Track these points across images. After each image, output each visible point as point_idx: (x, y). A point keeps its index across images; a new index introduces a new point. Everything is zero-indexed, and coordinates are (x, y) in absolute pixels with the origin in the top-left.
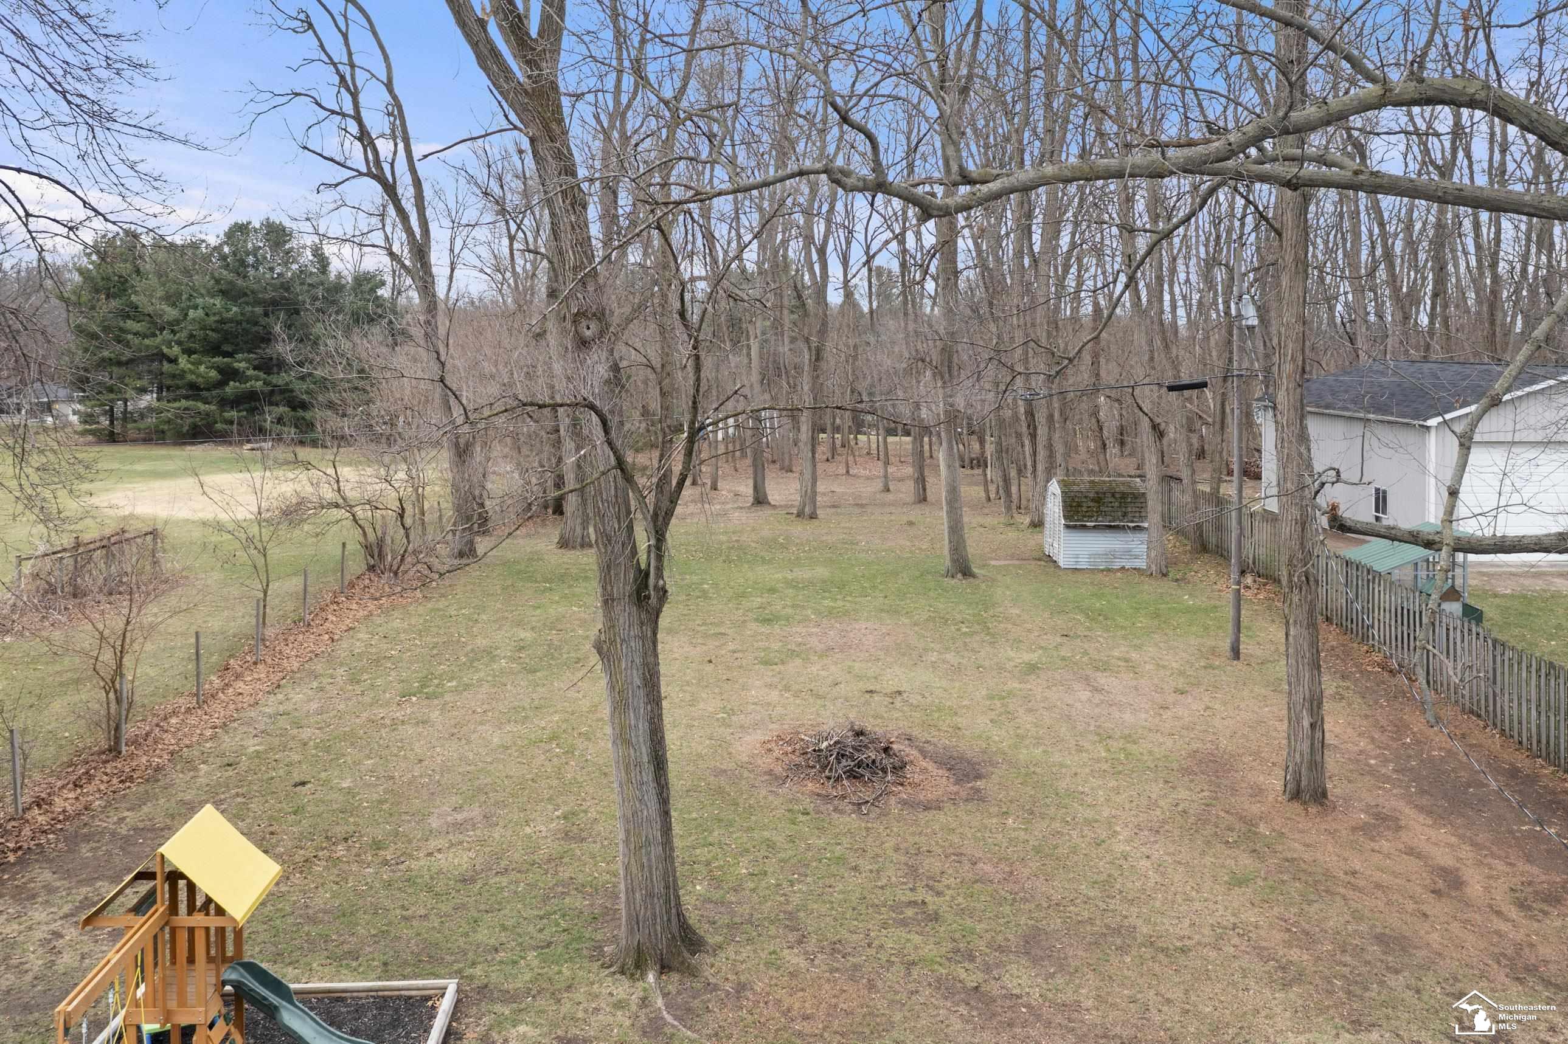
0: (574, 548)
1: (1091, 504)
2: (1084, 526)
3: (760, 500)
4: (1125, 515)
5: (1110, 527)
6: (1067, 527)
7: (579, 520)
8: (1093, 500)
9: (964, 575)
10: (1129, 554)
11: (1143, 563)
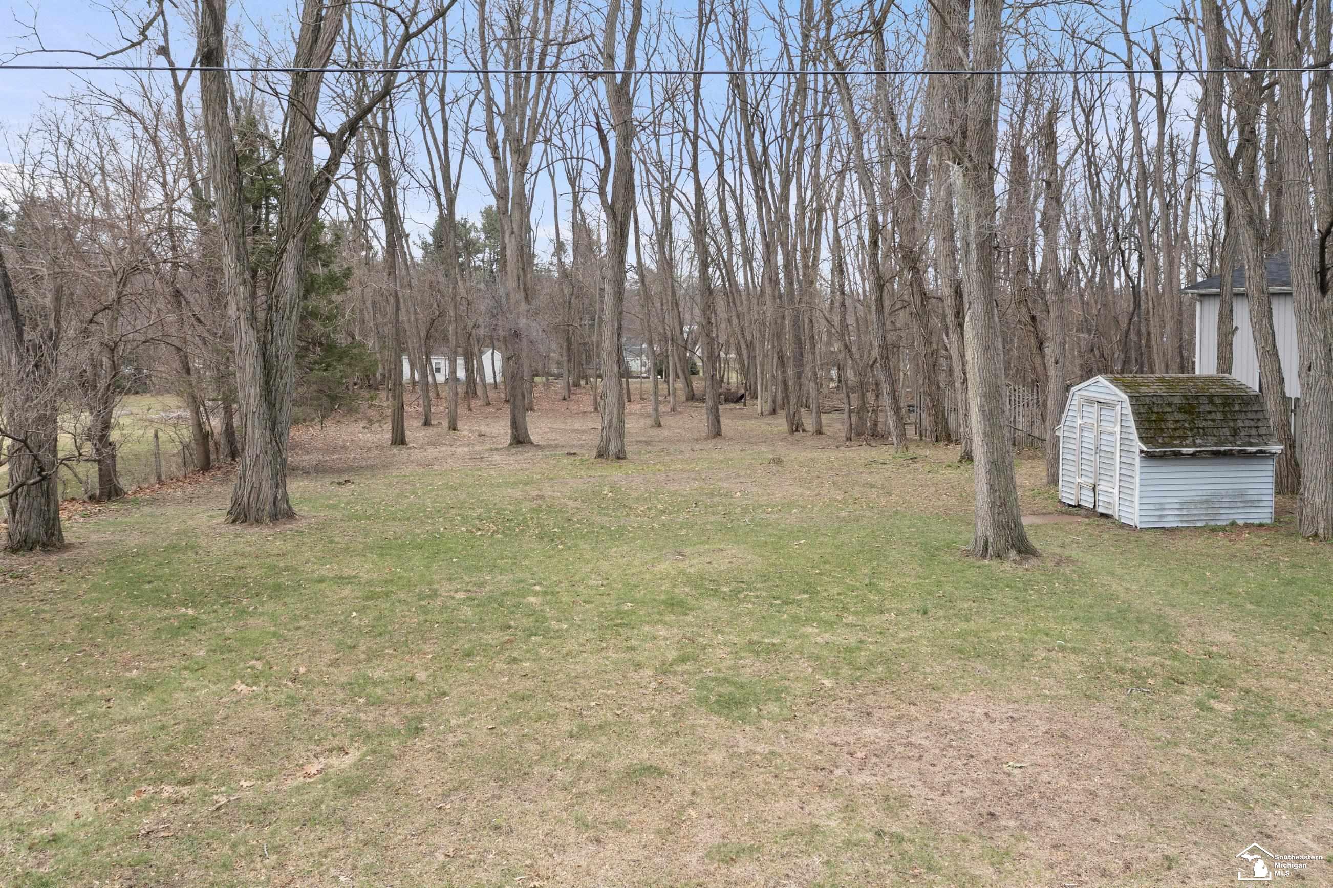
0: (259, 521)
1: (1180, 416)
2: (1177, 455)
3: (520, 439)
4: (1235, 432)
5: (1217, 454)
6: (1148, 456)
7: (267, 472)
8: (1181, 409)
9: (1019, 552)
10: (1242, 499)
11: (1264, 514)
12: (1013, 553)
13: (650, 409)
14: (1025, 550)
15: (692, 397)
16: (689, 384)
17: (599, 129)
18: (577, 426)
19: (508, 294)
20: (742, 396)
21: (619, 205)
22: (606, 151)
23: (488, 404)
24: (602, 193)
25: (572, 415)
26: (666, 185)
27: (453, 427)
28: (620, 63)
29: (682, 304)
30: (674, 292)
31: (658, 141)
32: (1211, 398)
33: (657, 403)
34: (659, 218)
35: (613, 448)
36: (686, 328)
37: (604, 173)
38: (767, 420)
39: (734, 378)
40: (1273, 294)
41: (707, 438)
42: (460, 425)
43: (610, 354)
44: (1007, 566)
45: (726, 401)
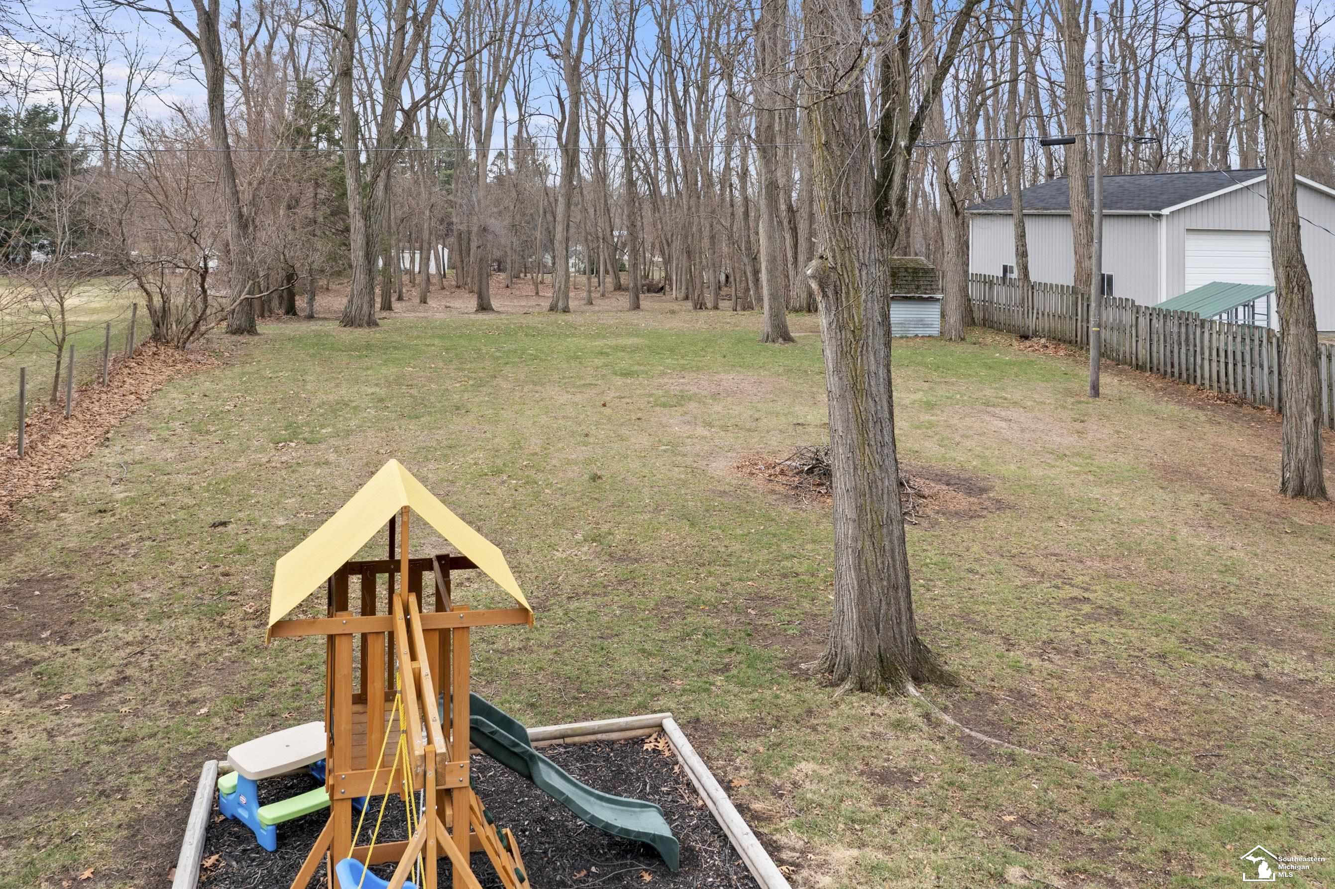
4: (918, 287)
9: (785, 340)
10: (921, 323)
11: (935, 331)
12: (780, 340)
13: (585, 294)
14: (787, 338)
15: (619, 288)
16: (617, 278)
17: (559, 97)
18: (523, 304)
19: (479, 202)
20: (662, 288)
21: (570, 146)
22: (563, 112)
23: (443, 288)
24: (559, 138)
25: (517, 297)
26: (602, 112)
27: (424, 301)
28: (574, 51)
29: (613, 210)
30: (606, 201)
31: (596, 77)
32: (906, 269)
33: (590, 292)
34: (595, 141)
35: (561, 305)
36: (616, 233)
37: (561, 125)
38: (682, 303)
39: (657, 275)
40: (1025, 215)
41: (629, 310)
42: (429, 301)
43: (561, 243)
44: (777, 345)
45: (649, 291)
